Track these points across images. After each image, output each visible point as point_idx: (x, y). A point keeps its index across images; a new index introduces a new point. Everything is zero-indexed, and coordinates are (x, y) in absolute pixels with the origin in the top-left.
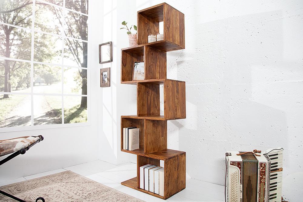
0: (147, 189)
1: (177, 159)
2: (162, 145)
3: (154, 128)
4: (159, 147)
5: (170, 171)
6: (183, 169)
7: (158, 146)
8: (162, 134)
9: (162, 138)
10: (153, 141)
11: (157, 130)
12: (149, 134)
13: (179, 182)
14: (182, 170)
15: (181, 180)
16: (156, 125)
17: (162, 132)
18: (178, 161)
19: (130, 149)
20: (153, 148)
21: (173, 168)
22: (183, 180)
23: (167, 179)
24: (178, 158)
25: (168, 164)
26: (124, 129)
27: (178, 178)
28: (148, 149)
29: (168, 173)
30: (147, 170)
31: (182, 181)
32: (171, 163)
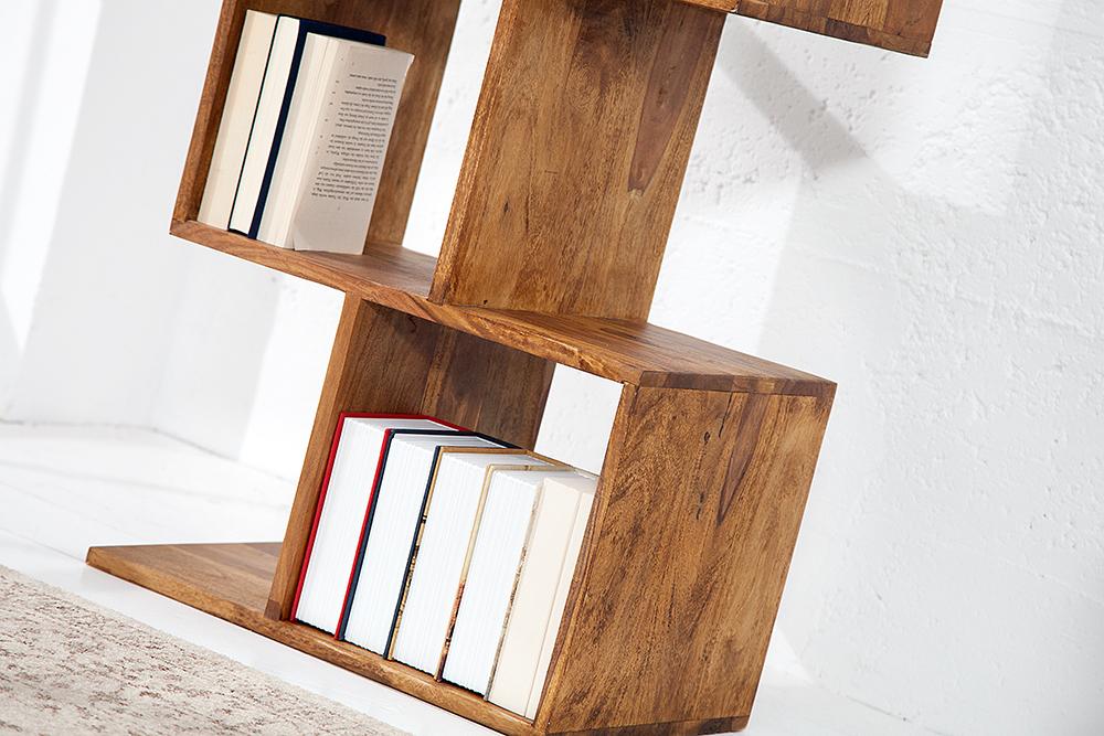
0: (367, 631)
1: (745, 414)
2: (612, 272)
3: (579, 77)
4: (576, 273)
5: (654, 503)
6: (771, 529)
7: (570, 266)
8: (640, 164)
9: (623, 205)
10: (542, 200)
11: (600, 109)
12: (520, 113)
13: (701, 640)
14: (756, 543)
15: (725, 631)
16: (605, 51)
17: (648, 144)
18: (745, 445)
19: (276, 232)
20: (520, 265)
21: (686, 488)
22: (744, 632)
23: (604, 563)
24: (755, 413)
25: (648, 428)
26: (258, 24)
27: (702, 594)
28: (476, 262)
29: (627, 508)
30: (412, 453)
31: (729, 643)
32: (683, 429)
